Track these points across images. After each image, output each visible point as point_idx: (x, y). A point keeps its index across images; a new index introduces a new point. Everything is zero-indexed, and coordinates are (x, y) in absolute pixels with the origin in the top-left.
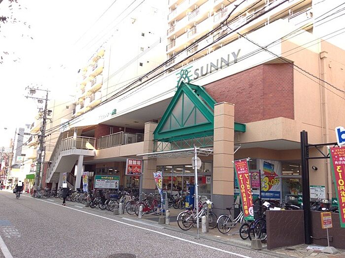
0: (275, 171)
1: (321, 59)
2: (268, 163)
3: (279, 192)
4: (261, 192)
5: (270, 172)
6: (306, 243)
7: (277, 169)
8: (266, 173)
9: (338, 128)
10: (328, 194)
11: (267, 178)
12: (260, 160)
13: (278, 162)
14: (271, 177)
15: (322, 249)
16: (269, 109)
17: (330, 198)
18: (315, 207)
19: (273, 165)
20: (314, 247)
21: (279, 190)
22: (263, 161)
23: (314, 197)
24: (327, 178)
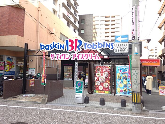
0: (13, 61)
1: (38, 10)
2: (10, 58)
3: (14, 72)
4: (4, 72)
5: (10, 62)
6: (22, 94)
7: (14, 61)
8: (8, 63)
9: (41, 43)
10: (36, 72)
11: (8, 65)
12: (5, 56)
13: (15, 57)
14: (10, 65)
15: (29, 95)
16: (11, 30)
17: (37, 74)
18: (30, 78)
19: (12, 59)
20: (26, 95)
21: (15, 71)
22: (7, 56)
23: (30, 73)
24: (37, 65)
